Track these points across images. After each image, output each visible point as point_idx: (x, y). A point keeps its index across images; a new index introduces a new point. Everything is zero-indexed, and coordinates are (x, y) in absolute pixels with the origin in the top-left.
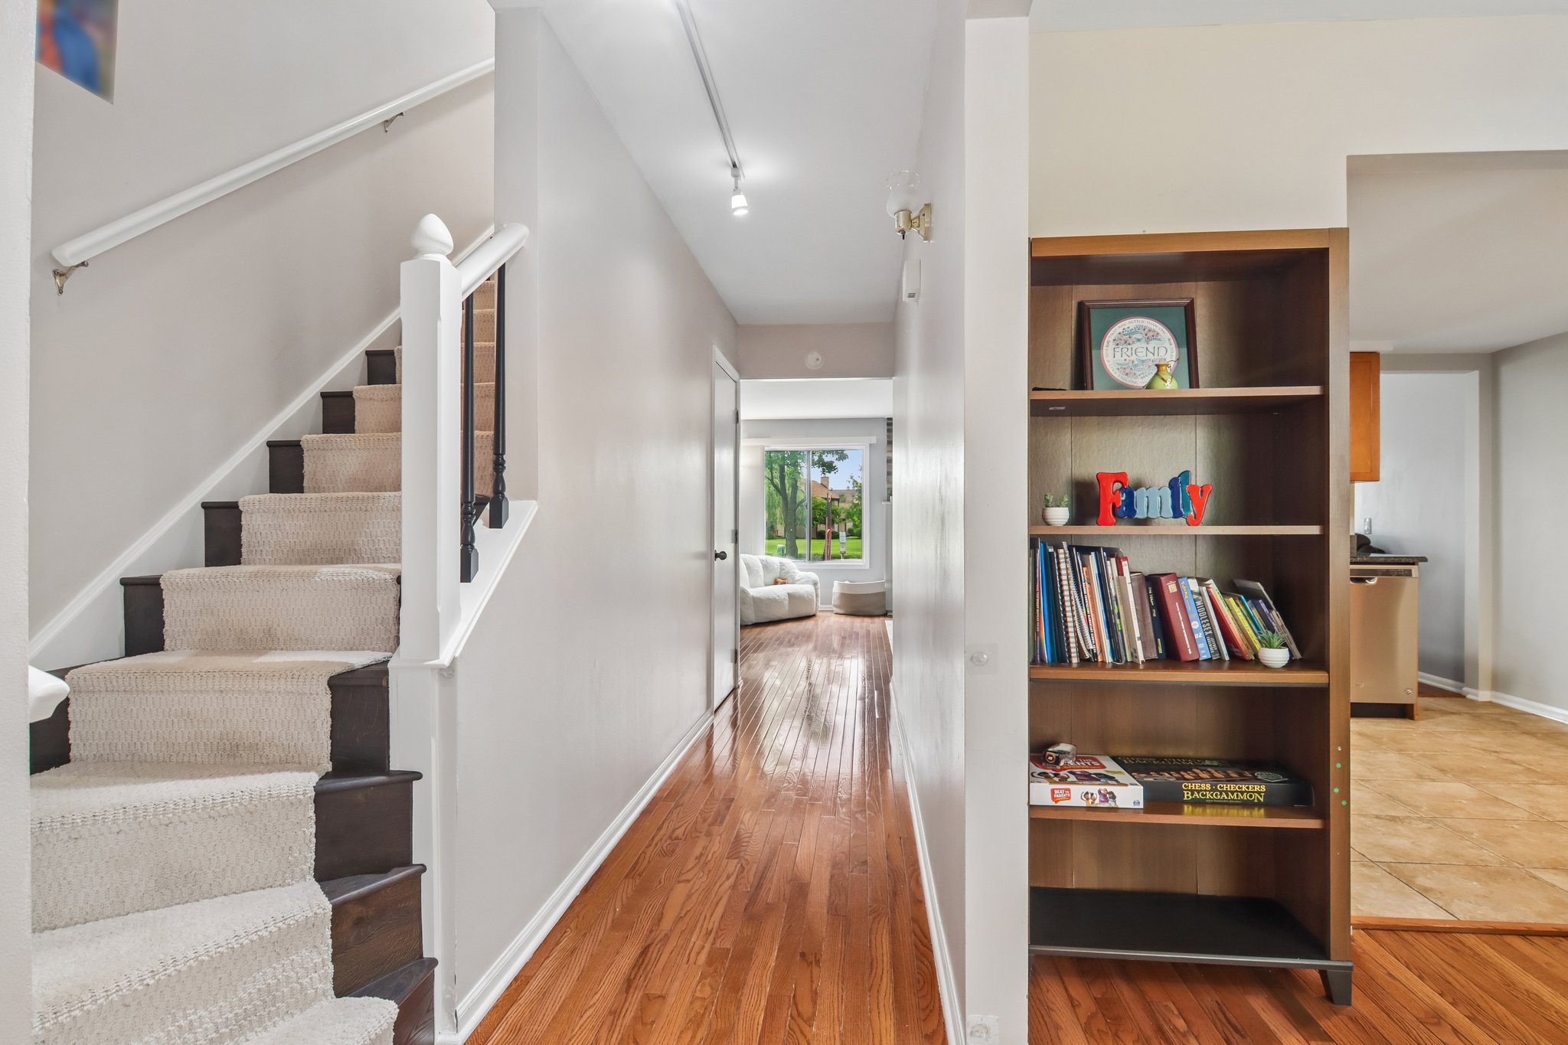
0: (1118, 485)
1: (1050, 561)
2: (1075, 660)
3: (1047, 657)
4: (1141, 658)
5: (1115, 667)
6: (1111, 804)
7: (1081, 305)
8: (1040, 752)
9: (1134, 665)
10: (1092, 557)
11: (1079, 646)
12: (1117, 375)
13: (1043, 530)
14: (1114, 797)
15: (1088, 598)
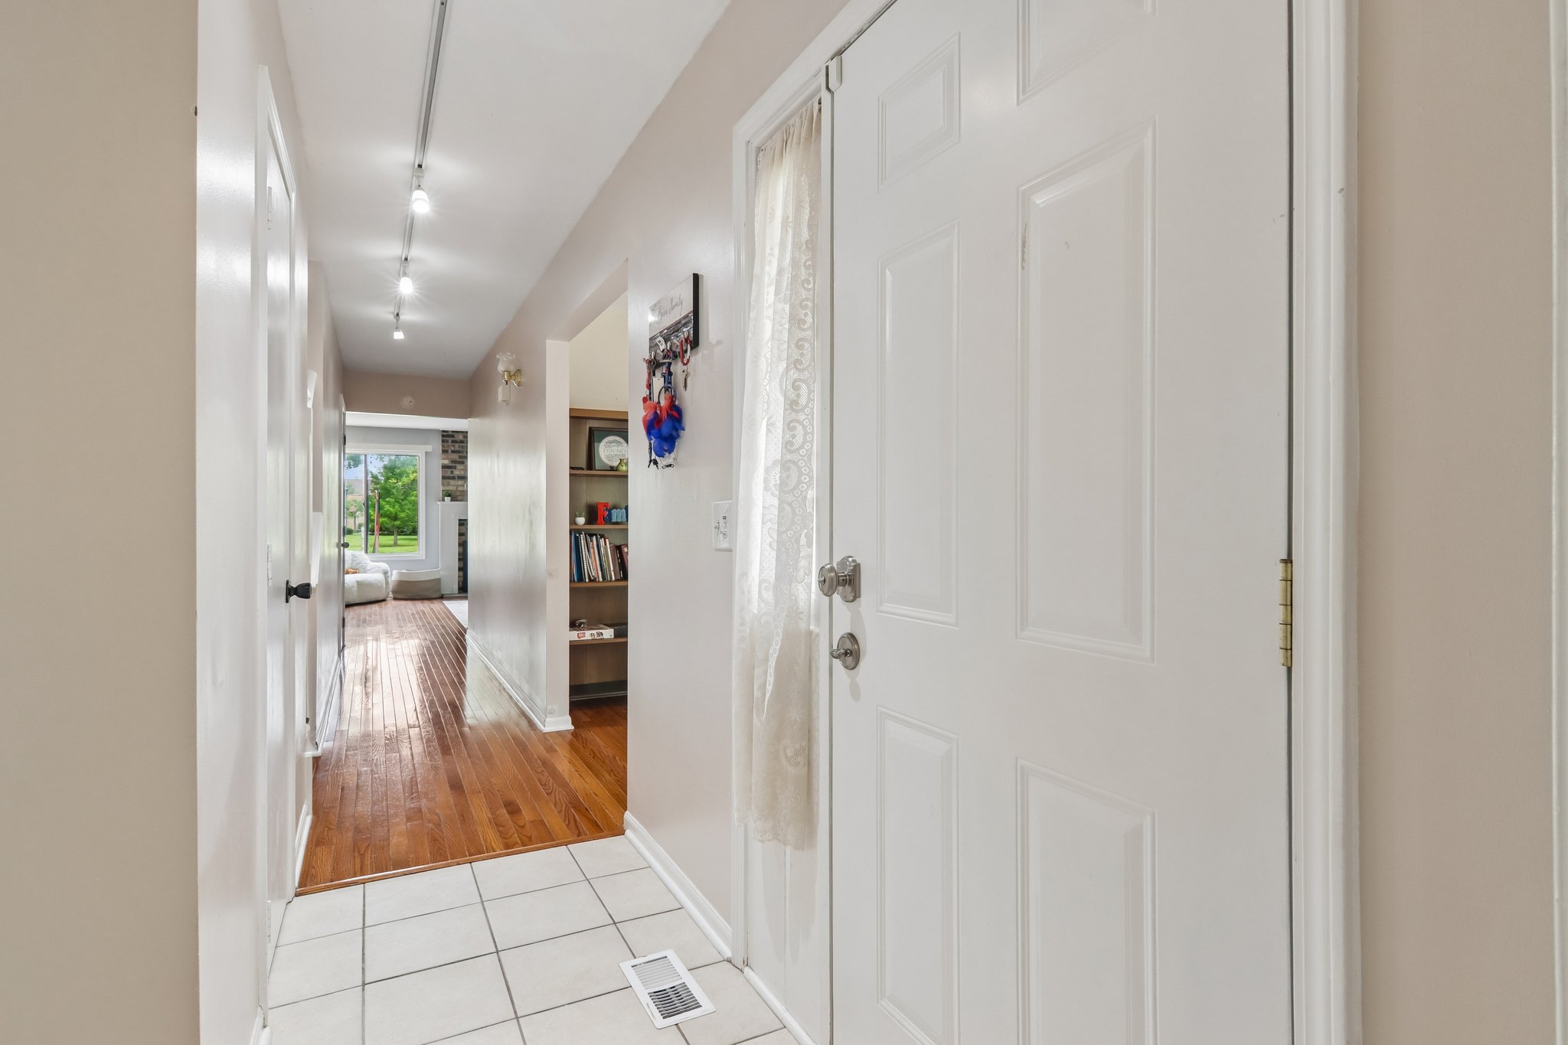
0: (605, 508)
1: (577, 540)
2: (587, 581)
3: (576, 579)
4: (613, 578)
5: (603, 582)
6: (601, 637)
7: (590, 428)
8: (573, 625)
9: (611, 581)
10: (594, 538)
11: (589, 574)
12: (605, 460)
13: (574, 527)
14: (602, 634)
15: (592, 555)
